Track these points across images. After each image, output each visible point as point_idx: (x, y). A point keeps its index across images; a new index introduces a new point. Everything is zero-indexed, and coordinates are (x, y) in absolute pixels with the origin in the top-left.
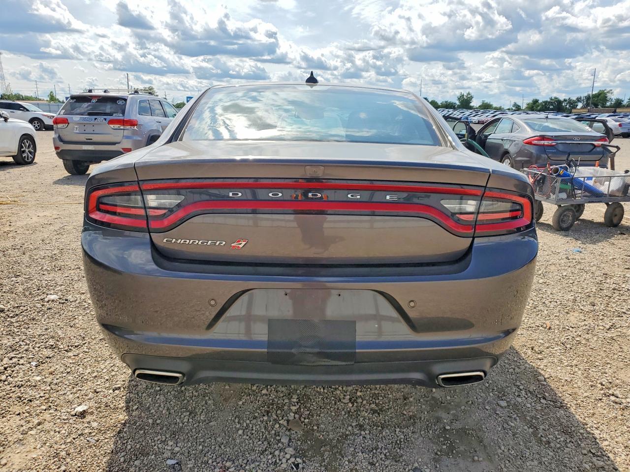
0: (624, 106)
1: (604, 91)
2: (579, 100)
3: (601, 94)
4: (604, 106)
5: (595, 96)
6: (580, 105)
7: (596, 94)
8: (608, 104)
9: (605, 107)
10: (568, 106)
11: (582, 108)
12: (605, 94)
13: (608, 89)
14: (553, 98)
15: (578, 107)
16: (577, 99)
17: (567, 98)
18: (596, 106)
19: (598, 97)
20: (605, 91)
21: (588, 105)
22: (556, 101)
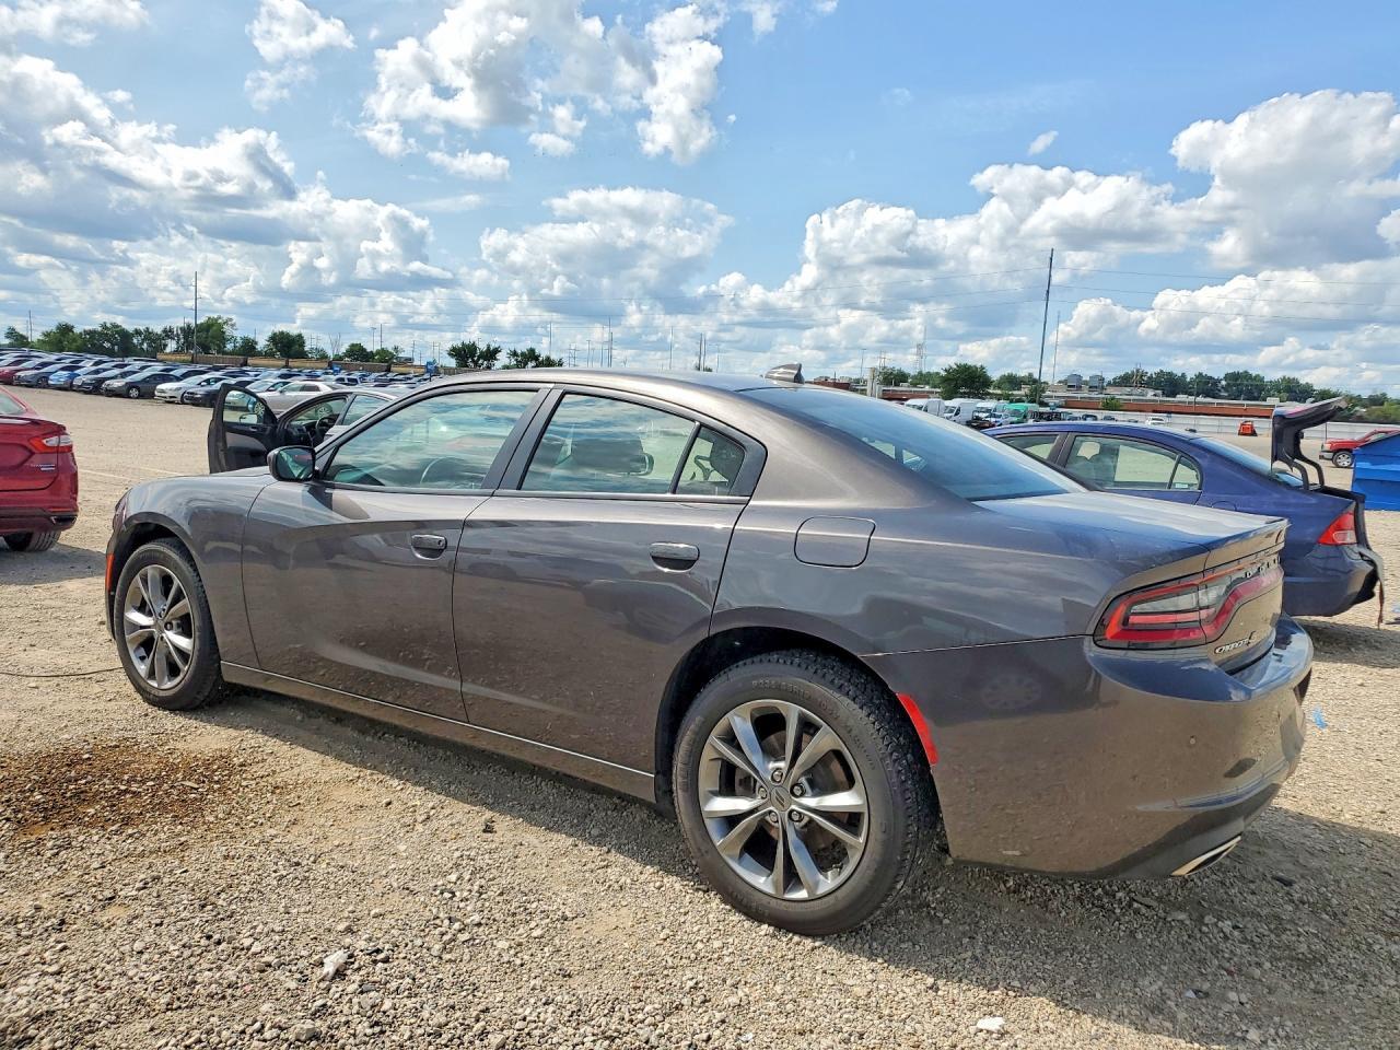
0: (259, 354)
1: (216, 320)
2: (168, 333)
3: (213, 325)
4: (221, 351)
5: (200, 328)
6: (172, 346)
7: (202, 324)
8: (229, 347)
9: (225, 353)
10: (145, 346)
11: (176, 352)
12: (220, 326)
13: (225, 317)
14: (108, 325)
15: (168, 350)
16: (165, 331)
17: (142, 328)
18: (206, 349)
19: (208, 331)
20: (220, 321)
21: (189, 345)
22: (117, 332)
